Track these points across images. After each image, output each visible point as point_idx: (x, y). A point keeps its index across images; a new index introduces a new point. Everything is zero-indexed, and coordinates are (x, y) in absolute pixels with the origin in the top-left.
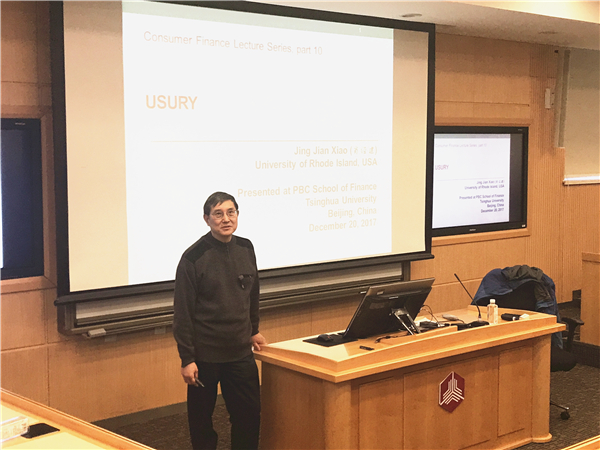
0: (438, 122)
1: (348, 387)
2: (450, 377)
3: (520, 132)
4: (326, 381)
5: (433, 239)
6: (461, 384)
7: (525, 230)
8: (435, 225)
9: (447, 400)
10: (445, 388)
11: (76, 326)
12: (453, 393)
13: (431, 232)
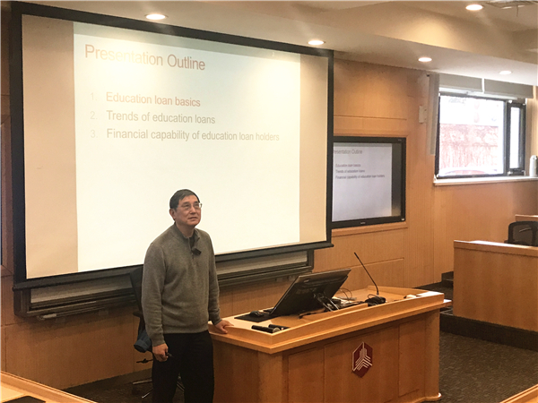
0: (336, 132)
1: (280, 358)
2: (361, 347)
3: (399, 142)
4: (261, 352)
5: (333, 231)
6: (370, 354)
7: (405, 223)
8: (334, 219)
9: (359, 367)
10: (357, 356)
11: (31, 309)
12: (364, 361)
13: (331, 225)
